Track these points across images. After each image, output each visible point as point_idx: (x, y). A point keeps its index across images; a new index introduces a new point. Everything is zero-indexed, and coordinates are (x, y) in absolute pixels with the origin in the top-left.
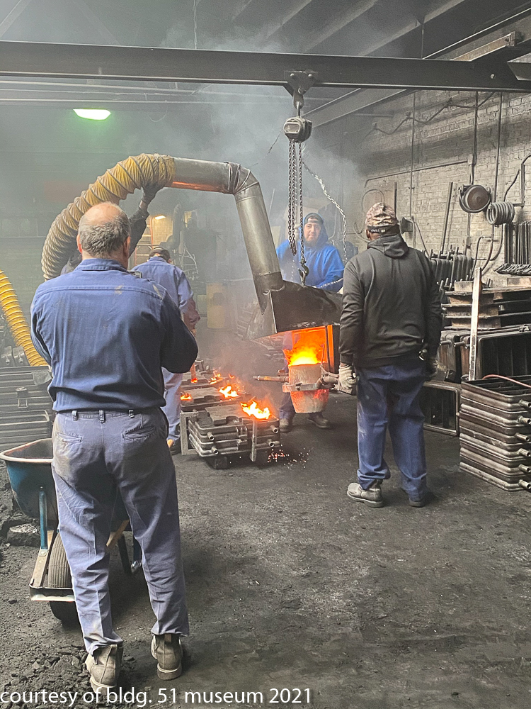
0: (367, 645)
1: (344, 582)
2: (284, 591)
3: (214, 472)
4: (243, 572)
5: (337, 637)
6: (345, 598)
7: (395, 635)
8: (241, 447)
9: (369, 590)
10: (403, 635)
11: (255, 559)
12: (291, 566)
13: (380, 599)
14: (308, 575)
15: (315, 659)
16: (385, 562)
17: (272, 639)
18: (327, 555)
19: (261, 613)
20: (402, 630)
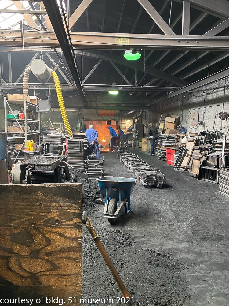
0: (194, 237)
1: (186, 221)
2: (169, 221)
3: (147, 189)
4: (157, 216)
5: (185, 234)
6: (187, 225)
7: (202, 235)
8: (154, 183)
9: (194, 223)
10: (204, 236)
11: (161, 212)
12: (171, 215)
13: (197, 226)
14: (176, 218)
15: (180, 240)
16: (198, 216)
17: (167, 233)
18: (181, 213)
19: (163, 227)
20: (204, 234)
